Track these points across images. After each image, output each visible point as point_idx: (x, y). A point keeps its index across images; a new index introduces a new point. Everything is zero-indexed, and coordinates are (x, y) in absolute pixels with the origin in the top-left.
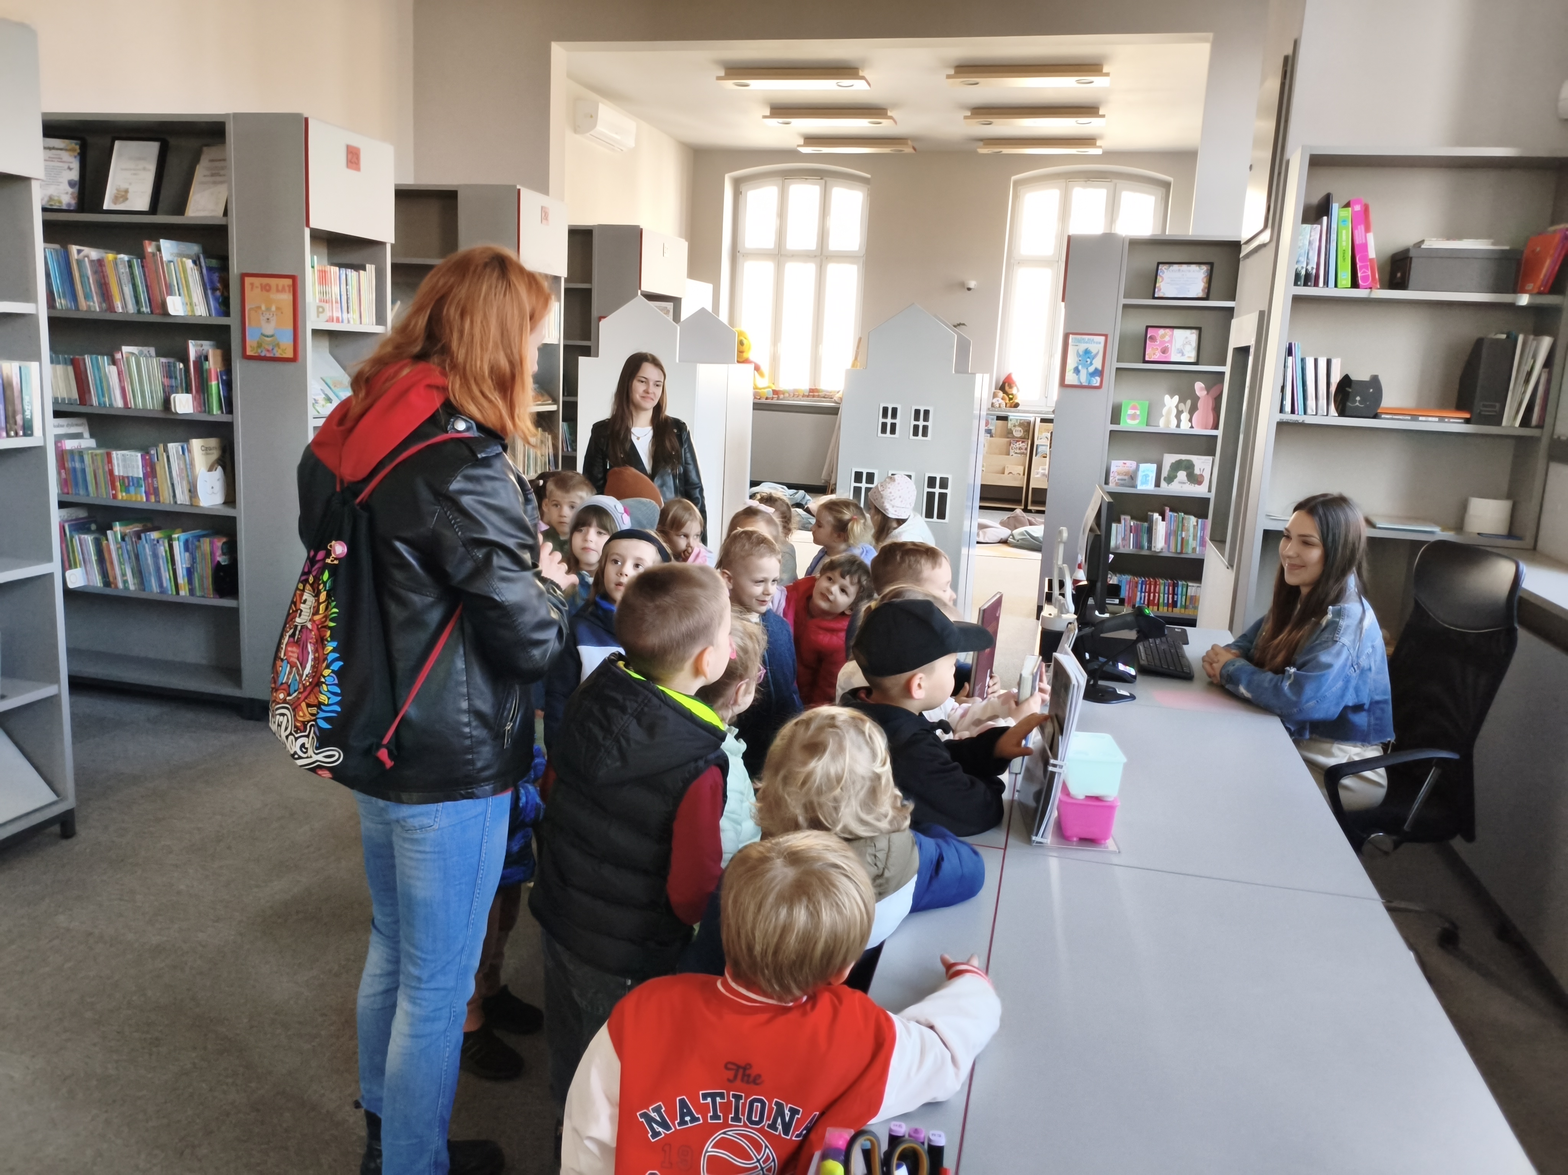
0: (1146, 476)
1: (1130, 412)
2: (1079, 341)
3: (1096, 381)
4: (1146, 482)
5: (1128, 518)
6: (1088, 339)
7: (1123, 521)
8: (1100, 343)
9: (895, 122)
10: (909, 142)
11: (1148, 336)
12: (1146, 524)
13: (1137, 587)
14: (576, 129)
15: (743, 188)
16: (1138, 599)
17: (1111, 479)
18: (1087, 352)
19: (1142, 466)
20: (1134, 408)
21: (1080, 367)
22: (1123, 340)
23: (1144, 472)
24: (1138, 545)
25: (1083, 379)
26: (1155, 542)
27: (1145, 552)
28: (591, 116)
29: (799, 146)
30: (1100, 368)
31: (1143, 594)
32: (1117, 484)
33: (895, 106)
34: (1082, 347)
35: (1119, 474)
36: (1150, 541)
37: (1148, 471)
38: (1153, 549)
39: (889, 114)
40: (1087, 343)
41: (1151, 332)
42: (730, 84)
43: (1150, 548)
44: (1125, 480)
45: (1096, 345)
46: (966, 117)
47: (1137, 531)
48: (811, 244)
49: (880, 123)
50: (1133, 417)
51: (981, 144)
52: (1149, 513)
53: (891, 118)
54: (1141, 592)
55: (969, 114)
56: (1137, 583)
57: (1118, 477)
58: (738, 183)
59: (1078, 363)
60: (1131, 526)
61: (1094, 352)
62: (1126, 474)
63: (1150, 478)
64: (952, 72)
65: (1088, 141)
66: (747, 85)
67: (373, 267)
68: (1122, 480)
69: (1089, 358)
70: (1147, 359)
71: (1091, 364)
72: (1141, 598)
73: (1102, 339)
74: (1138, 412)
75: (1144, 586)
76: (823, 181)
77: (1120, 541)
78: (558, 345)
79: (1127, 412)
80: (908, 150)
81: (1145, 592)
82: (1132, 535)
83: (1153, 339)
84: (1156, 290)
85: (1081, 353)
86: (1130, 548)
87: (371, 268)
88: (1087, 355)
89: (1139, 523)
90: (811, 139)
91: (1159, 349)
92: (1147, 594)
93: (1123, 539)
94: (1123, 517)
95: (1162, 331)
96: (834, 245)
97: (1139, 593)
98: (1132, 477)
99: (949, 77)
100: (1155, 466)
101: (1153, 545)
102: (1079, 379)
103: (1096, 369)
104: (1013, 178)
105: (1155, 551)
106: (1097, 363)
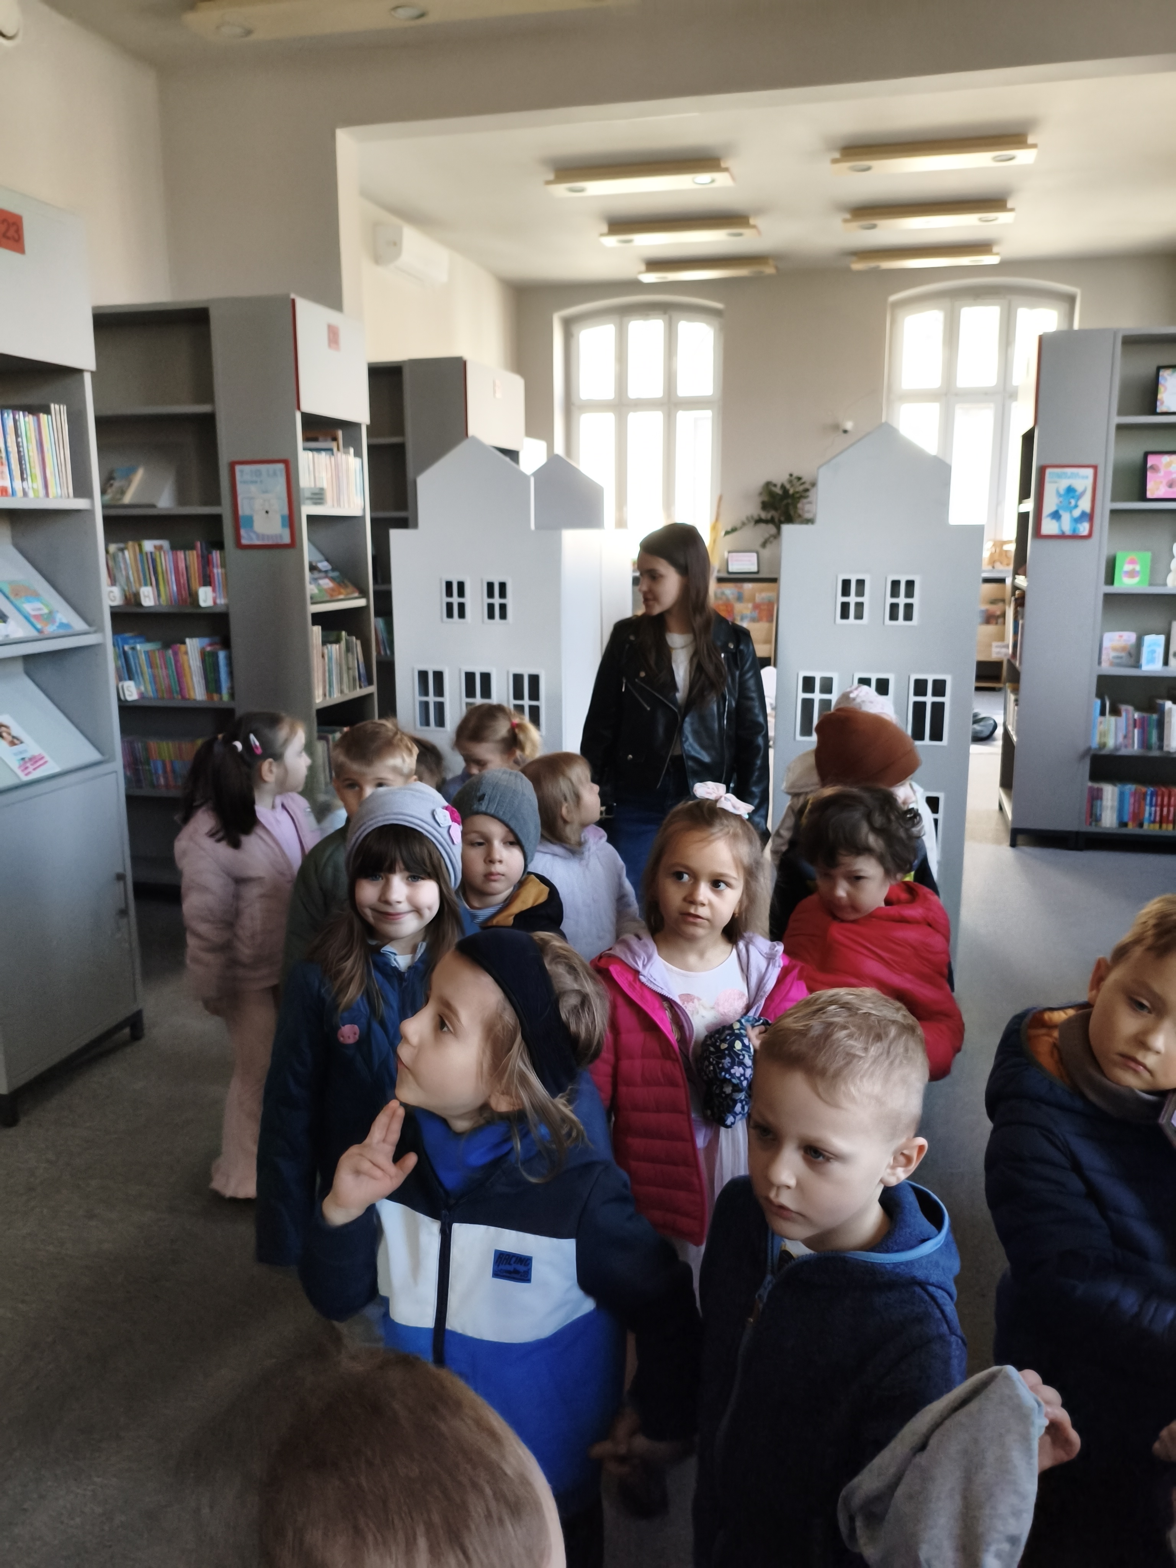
0: (1153, 652)
1: (1128, 567)
2: (1060, 476)
3: (1084, 529)
4: (1152, 661)
5: (1130, 708)
6: (1072, 473)
7: (1124, 714)
8: (1087, 477)
9: (759, 233)
10: (771, 262)
11: (1149, 465)
12: (1155, 716)
13: (1145, 799)
14: (377, 259)
15: (575, 329)
16: (1147, 815)
17: (1104, 657)
18: (1070, 490)
19: (1149, 639)
20: (1132, 562)
21: (1061, 512)
22: (1118, 471)
23: (1150, 646)
24: (1145, 743)
25: (1066, 525)
26: (1169, 740)
27: (1155, 753)
28: (395, 244)
29: (640, 273)
30: (1088, 509)
31: (1153, 809)
32: (1113, 664)
33: (760, 211)
34: (1064, 484)
35: (1115, 649)
36: (1161, 738)
37: (1154, 643)
38: (1165, 749)
39: (752, 221)
40: (1069, 478)
41: (1152, 460)
42: (561, 190)
43: (1161, 747)
44: (1121, 658)
45: (1083, 480)
46: (846, 221)
47: (1143, 725)
48: (657, 391)
49: (740, 235)
50: (1132, 574)
51: (854, 258)
52: (1160, 701)
53: (754, 227)
54: (1151, 805)
55: (848, 216)
56: (1145, 794)
57: (1113, 654)
58: (568, 324)
59: (1057, 505)
60: (1135, 720)
61: (1079, 488)
62: (1123, 649)
63: (1156, 655)
64: (837, 155)
65: (982, 247)
66: (581, 190)
67: (64, 408)
68: (1118, 657)
69: (1073, 497)
70: (1149, 495)
71: (1076, 506)
72: (1150, 814)
73: (1090, 472)
74: (1138, 568)
75: (1154, 799)
76: (667, 317)
77: (1120, 739)
78: (363, 518)
79: (1123, 567)
80: (769, 270)
81: (1156, 805)
82: (1136, 731)
83: (1155, 469)
84: (1158, 403)
85: (1062, 492)
86: (1135, 748)
87: (59, 410)
88: (1071, 494)
89: (1145, 715)
90: (654, 265)
91: (1165, 482)
92: (1158, 809)
93: (1125, 737)
94: (1124, 708)
95: (1166, 459)
96: (683, 391)
97: (1147, 808)
98: (1135, 654)
99: (835, 161)
100: (1162, 638)
101: (1166, 742)
102: (1060, 527)
103: (1083, 514)
104: (893, 298)
105: (1169, 753)
106: (1085, 505)
